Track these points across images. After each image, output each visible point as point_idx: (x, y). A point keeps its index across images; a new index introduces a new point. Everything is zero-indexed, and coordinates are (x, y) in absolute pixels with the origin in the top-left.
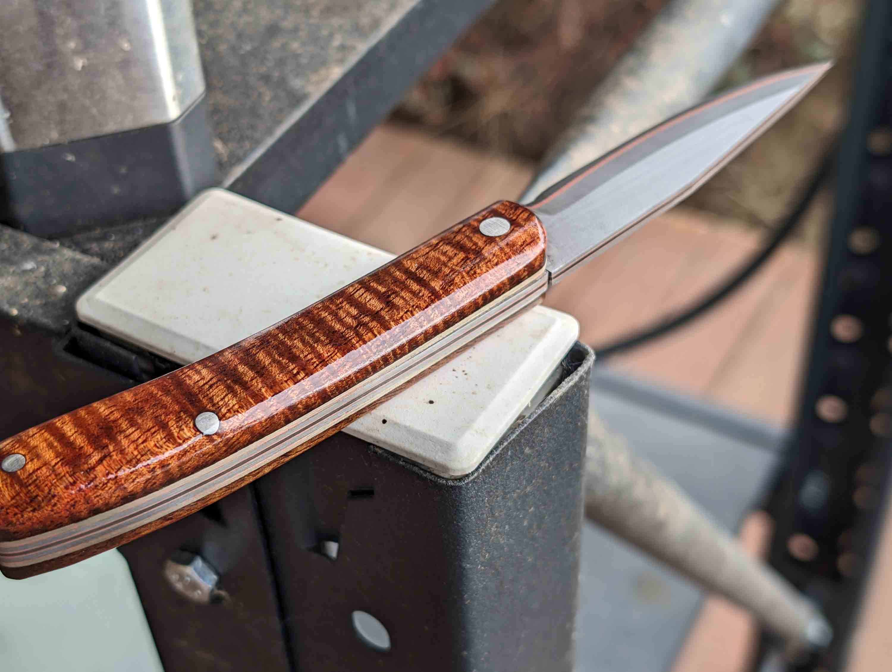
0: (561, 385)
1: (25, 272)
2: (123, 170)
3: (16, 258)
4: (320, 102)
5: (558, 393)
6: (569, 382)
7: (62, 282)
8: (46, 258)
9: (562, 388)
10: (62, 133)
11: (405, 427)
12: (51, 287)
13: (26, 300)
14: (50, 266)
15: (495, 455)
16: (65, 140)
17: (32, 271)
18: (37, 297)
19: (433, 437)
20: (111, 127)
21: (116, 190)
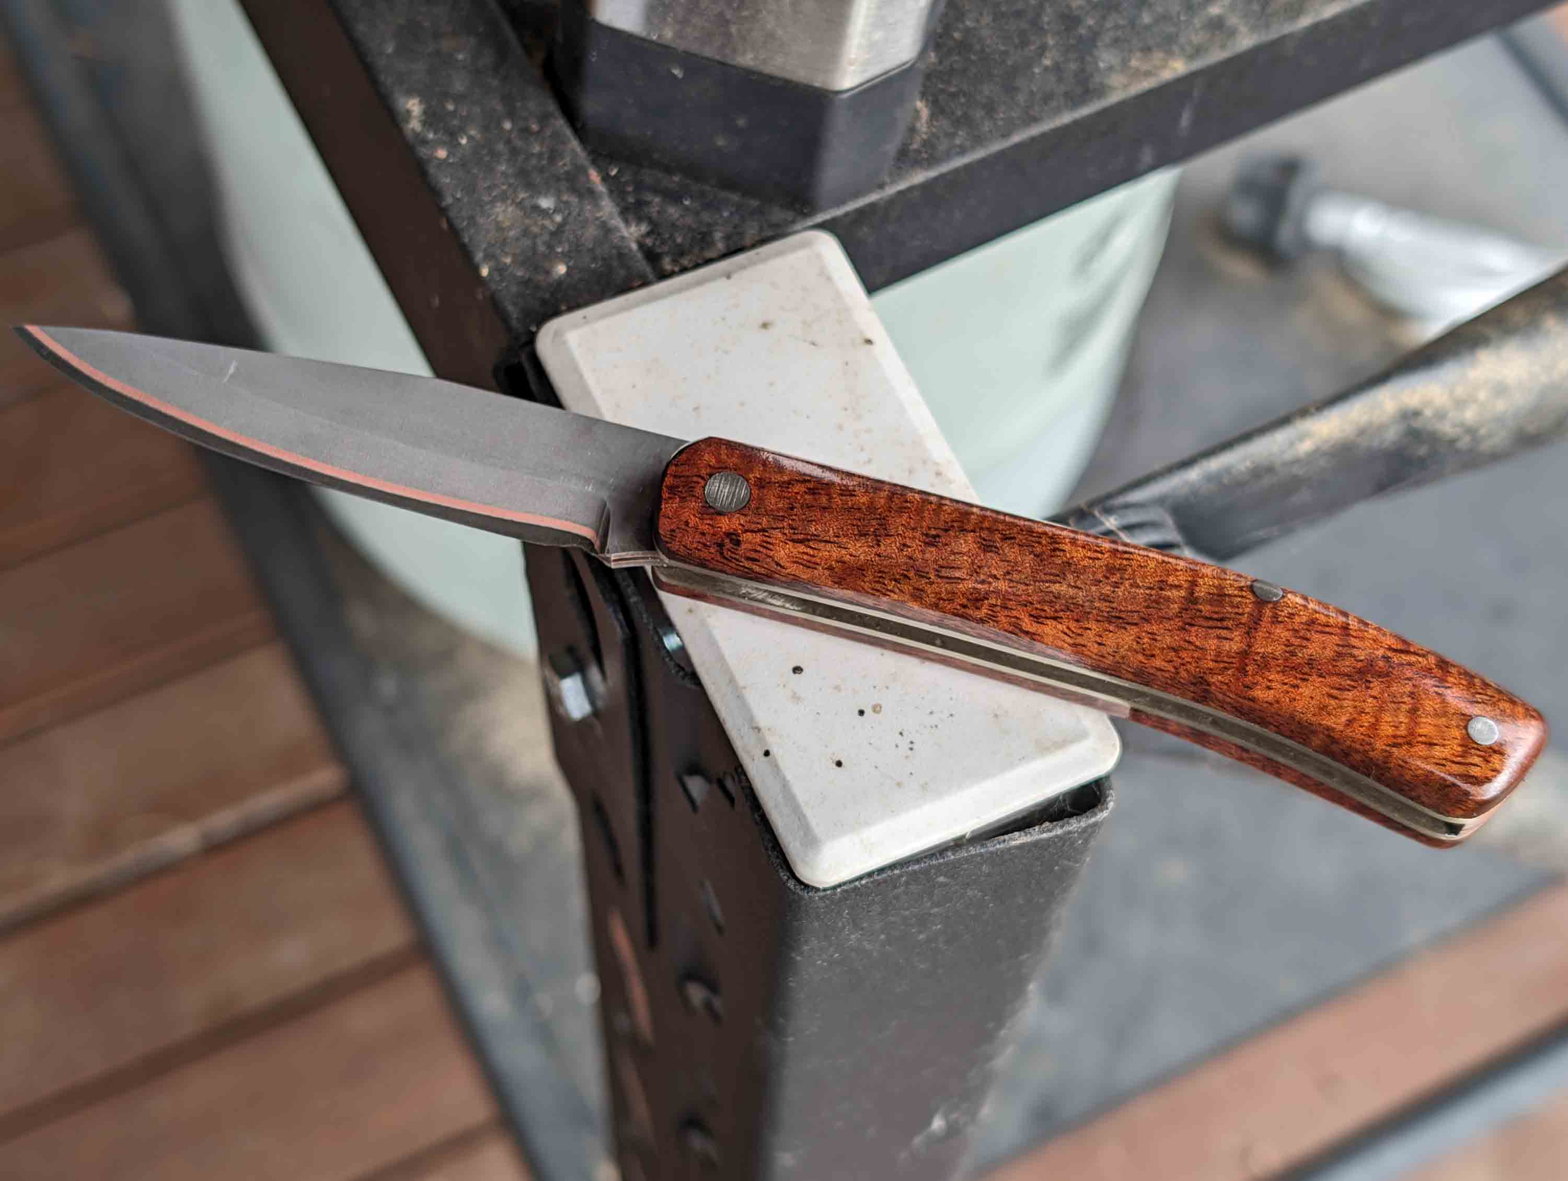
0: (1031, 830)
1: (536, 208)
2: (741, 122)
3: (537, 179)
4: (1122, 104)
5: (1019, 839)
6: (1044, 832)
7: (566, 257)
8: (574, 200)
9: (1029, 836)
10: (679, 35)
11: (784, 779)
12: (551, 256)
13: (508, 260)
14: (571, 219)
15: (872, 879)
16: (681, 45)
17: (544, 213)
18: (523, 263)
19: (804, 816)
20: (746, 59)
21: (721, 142)
